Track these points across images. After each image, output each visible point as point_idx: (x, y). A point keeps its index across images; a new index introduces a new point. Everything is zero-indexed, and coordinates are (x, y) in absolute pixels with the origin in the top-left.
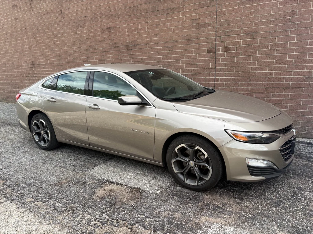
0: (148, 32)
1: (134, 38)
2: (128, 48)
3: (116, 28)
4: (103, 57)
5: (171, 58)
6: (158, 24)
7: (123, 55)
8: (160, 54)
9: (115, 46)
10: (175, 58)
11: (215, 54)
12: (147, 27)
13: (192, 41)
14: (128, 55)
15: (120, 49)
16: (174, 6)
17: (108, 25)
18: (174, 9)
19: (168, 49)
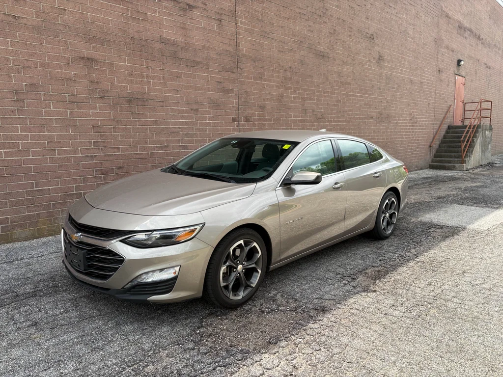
0: (165, 84)
1: (142, 87)
2: (130, 101)
3: (103, 62)
4: (71, 113)
5: (196, 124)
6: (178, 76)
7: (121, 114)
8: (183, 117)
9: (102, 94)
10: (201, 124)
11: (239, 123)
12: (163, 77)
13: (218, 106)
14: (130, 114)
15: (114, 103)
16: (197, 59)
17: (86, 53)
18: (198, 62)
19: (192, 111)
